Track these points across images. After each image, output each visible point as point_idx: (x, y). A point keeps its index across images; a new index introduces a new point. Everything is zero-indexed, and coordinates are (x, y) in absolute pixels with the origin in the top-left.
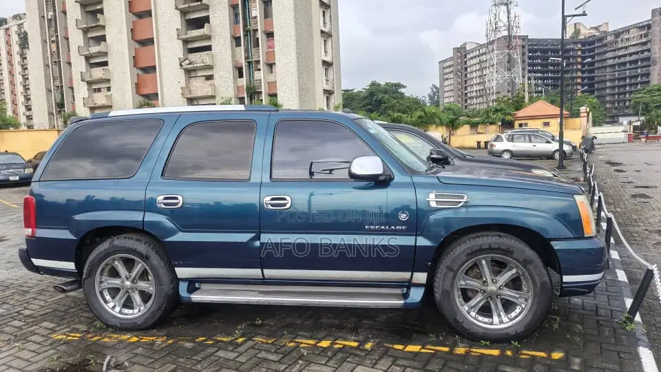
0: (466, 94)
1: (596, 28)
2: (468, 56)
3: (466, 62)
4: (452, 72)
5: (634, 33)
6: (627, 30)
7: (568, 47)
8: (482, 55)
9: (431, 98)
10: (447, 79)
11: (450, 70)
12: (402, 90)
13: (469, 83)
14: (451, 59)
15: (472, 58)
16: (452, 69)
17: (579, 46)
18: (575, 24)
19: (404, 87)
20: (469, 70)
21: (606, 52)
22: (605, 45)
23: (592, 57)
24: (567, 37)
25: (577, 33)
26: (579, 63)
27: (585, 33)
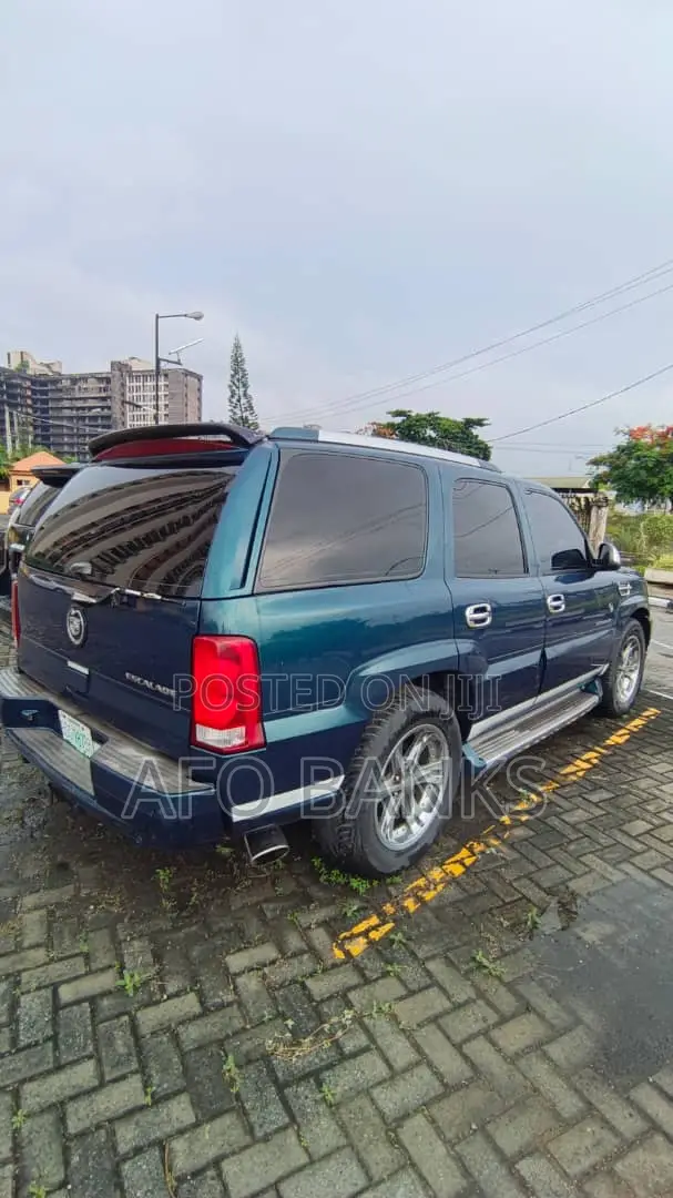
1: (48, 366)
5: (92, 384)
6: (84, 378)
7: (14, 381)
17: (28, 384)
18: (22, 353)
21: (61, 399)
22: (60, 390)
23: (45, 402)
24: (12, 368)
25: (24, 365)
26: (30, 406)
27: (34, 369)
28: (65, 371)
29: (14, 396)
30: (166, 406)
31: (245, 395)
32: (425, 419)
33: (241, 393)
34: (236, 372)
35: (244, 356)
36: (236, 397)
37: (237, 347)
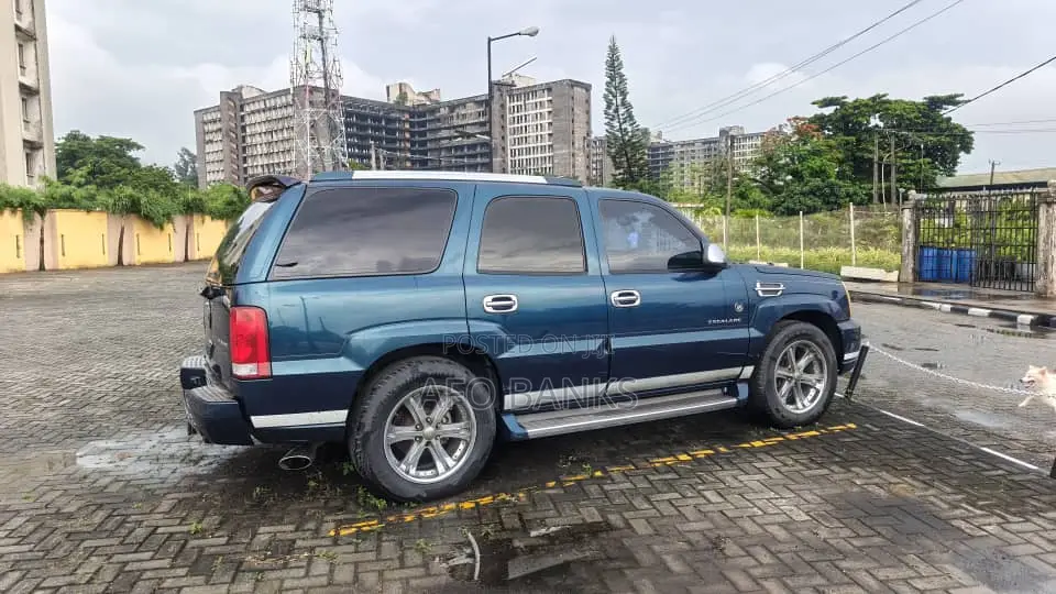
0: (245, 169)
1: (426, 95)
2: (247, 109)
3: (242, 117)
4: (220, 130)
5: (471, 109)
6: (462, 103)
7: (393, 115)
8: (270, 109)
9: (182, 171)
10: (211, 141)
11: (215, 127)
12: (133, 153)
13: (249, 152)
14: (217, 109)
15: (253, 112)
16: (218, 125)
17: (407, 116)
18: (401, 85)
19: (139, 147)
20: (248, 130)
21: (440, 129)
22: (439, 120)
23: (423, 134)
24: (391, 102)
25: (403, 96)
26: (408, 140)
27: (413, 100)
28: (444, 98)
29: (393, 131)
30: (550, 124)
31: (623, 104)
32: (866, 105)
33: (619, 102)
34: (612, 78)
35: (621, 59)
36: (613, 107)
37: (613, 50)
